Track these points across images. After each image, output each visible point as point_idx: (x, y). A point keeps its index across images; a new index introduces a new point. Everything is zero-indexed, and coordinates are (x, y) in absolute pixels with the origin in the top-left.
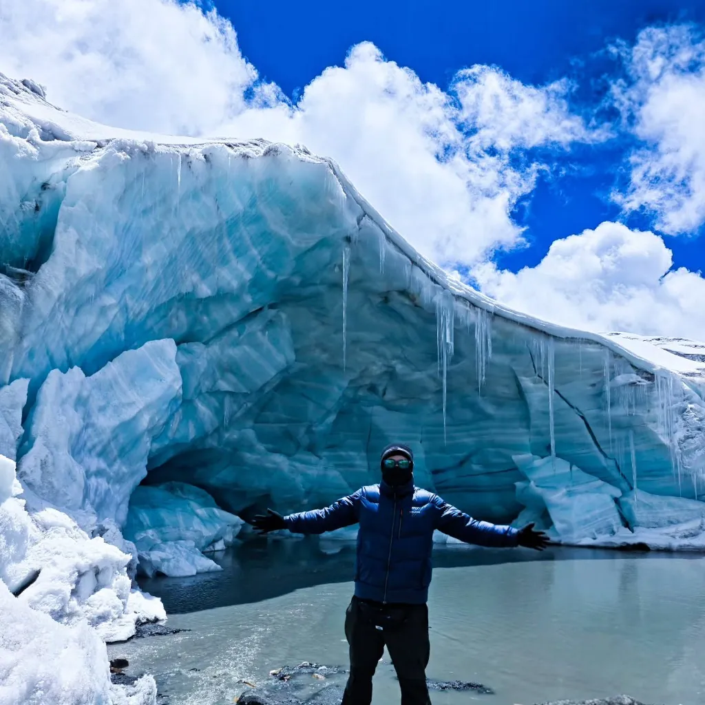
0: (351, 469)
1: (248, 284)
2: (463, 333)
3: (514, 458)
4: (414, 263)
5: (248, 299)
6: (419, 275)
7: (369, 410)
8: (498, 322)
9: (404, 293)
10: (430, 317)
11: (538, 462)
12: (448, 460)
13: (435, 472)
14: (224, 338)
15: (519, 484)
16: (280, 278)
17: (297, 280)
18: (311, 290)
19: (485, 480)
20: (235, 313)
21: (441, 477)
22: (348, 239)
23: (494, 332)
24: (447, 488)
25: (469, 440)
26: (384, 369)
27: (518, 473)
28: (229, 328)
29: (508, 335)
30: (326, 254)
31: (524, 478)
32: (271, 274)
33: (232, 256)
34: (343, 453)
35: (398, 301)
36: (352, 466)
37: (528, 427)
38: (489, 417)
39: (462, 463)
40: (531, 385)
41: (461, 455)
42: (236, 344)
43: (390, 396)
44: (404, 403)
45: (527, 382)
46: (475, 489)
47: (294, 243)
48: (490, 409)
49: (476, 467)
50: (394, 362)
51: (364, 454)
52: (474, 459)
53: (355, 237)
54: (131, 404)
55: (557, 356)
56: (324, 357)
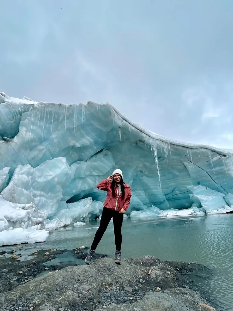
0: (141, 196)
1: (93, 143)
2: (160, 150)
3: (187, 187)
4: (141, 131)
5: (95, 148)
6: (144, 135)
7: (141, 178)
8: (172, 146)
9: (140, 141)
10: (149, 148)
11: (195, 187)
12: (168, 191)
13: (166, 195)
14: (91, 159)
15: (191, 195)
16: (103, 141)
17: (109, 142)
18: (114, 144)
19: (180, 196)
20: (92, 153)
21: (168, 196)
22: (120, 127)
23: (171, 149)
24: (170, 199)
25: (173, 184)
26: (142, 165)
27: (189, 192)
28: (92, 156)
29: (176, 149)
30: (115, 132)
31: (192, 193)
32: (100, 140)
33: (86, 135)
34: (137, 192)
35: (140, 144)
36: (141, 195)
37: (190, 178)
38: (177, 176)
39: (173, 191)
40: (188, 164)
41: (172, 189)
42: (95, 161)
43: (147, 173)
44: (151, 175)
45: (186, 164)
46: (178, 199)
47: (104, 130)
48: (177, 174)
49: (178, 192)
50: (145, 163)
51: (144, 191)
52: (176, 189)
53: (121, 127)
54: (51, 175)
55: (193, 154)
56: (124, 163)
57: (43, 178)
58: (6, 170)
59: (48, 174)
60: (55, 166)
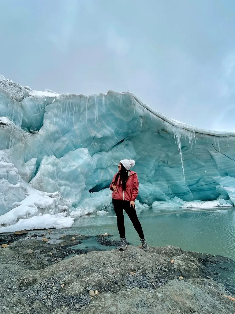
0: (163, 187)
1: (114, 133)
2: (184, 139)
3: (214, 178)
4: (164, 120)
5: (116, 138)
6: (167, 124)
7: (164, 168)
8: (197, 134)
9: (163, 130)
10: (172, 137)
11: (223, 178)
12: (192, 182)
13: (189, 186)
14: (112, 150)
15: (217, 187)
16: (124, 131)
17: (130, 131)
18: (135, 134)
19: (206, 187)
20: (114, 143)
21: (192, 187)
22: (141, 117)
23: (197, 138)
24: (195, 190)
25: (198, 175)
26: (165, 155)
27: (216, 183)
28: (113, 147)
29: (202, 138)
30: (136, 122)
31: (218, 184)
32: (121, 130)
33: (106, 126)
34: (159, 182)
35: (162, 133)
36: (163, 186)
37: (217, 168)
38: (203, 166)
39: (197, 182)
40: (214, 153)
41: (197, 179)
42: (117, 151)
43: (169, 163)
44: (175, 165)
45: (213, 153)
46: (203, 190)
47: (125, 120)
48: (203, 164)
49: (203, 183)
50: (167, 153)
51: (166, 182)
52: (201, 180)
53: (143, 115)
54: (74, 166)
55: (220, 143)
56: (146, 153)
57: (67, 168)
58: (34, 161)
59: (71, 165)
60: (78, 157)
